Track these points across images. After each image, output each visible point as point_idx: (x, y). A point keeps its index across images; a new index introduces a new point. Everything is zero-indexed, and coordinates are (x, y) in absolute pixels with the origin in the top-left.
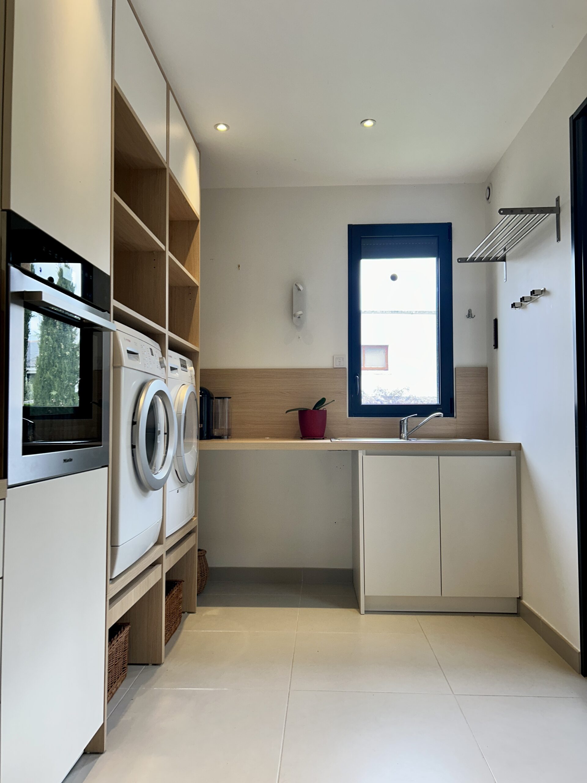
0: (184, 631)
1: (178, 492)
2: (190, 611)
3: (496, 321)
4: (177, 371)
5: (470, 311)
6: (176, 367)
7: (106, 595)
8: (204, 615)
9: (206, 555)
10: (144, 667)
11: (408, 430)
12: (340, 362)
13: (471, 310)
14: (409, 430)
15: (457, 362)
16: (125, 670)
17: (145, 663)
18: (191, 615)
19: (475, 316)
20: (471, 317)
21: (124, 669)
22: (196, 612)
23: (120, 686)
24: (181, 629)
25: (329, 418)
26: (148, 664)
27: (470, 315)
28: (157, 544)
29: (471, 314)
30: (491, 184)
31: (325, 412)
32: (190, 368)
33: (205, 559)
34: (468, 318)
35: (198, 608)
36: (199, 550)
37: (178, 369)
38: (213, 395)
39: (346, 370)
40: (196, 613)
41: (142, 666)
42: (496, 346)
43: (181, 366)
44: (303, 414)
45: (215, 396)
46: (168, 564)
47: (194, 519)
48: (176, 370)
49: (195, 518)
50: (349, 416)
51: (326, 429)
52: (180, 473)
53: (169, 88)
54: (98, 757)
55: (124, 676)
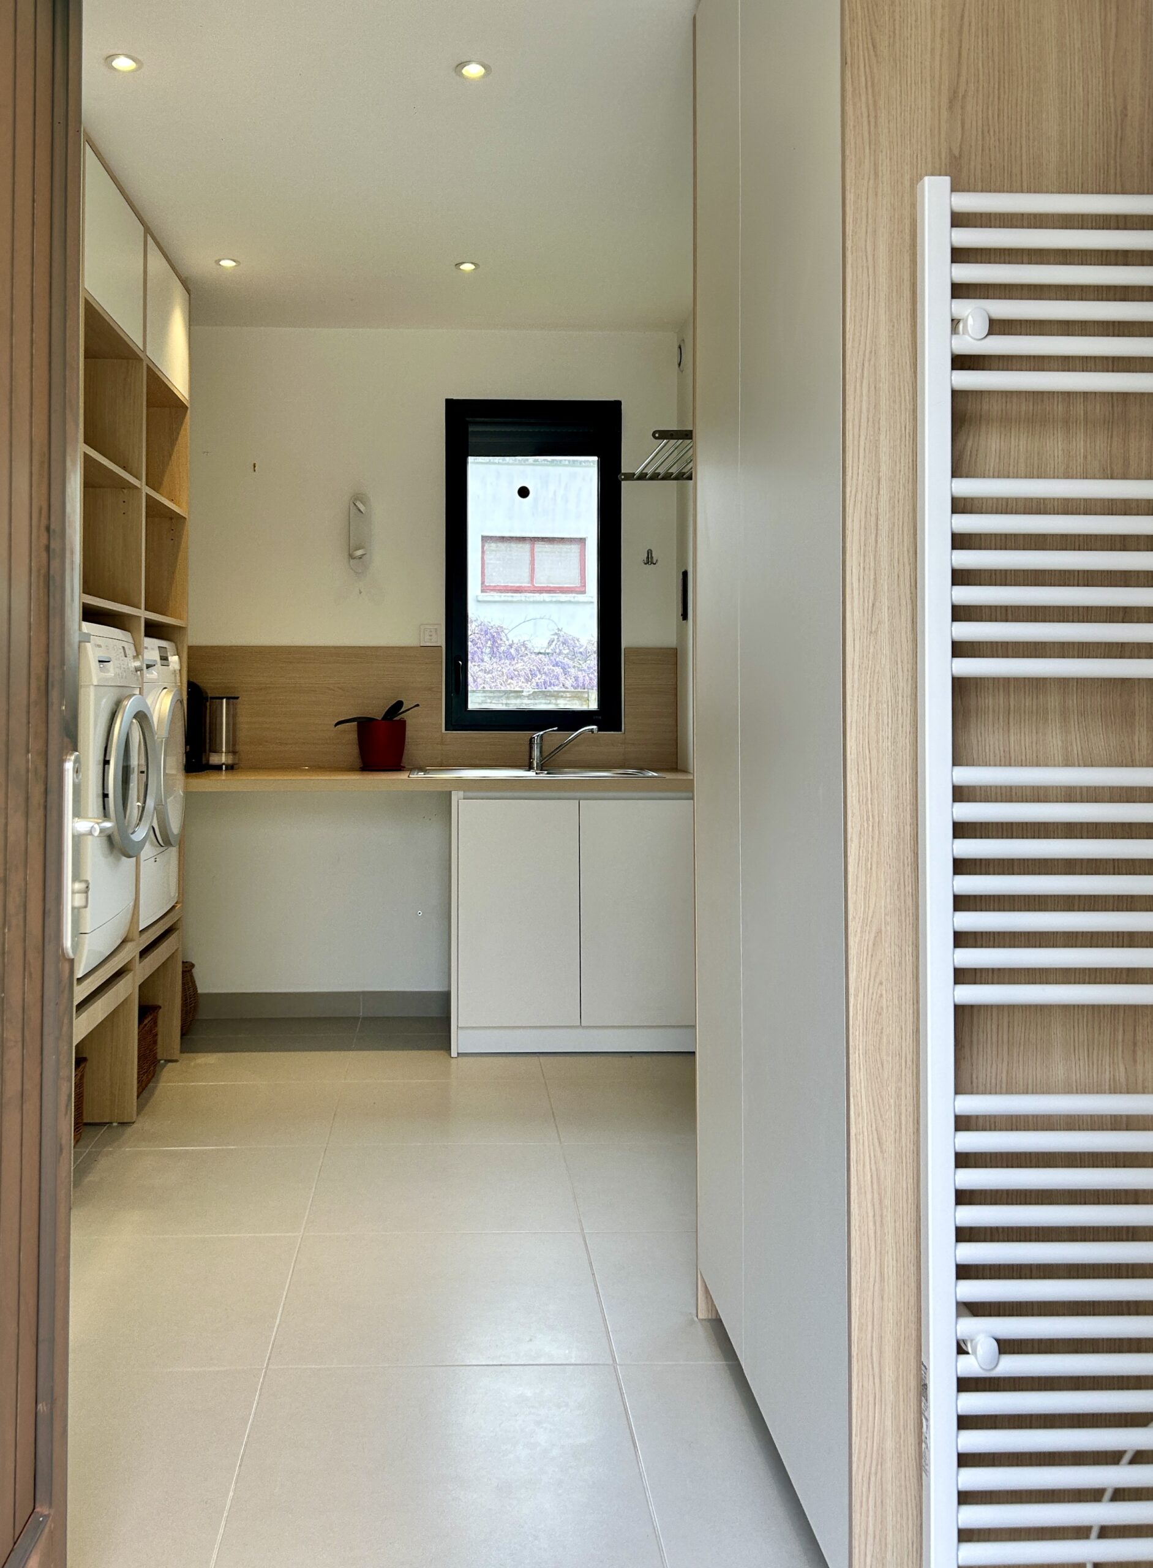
0: (161, 1085)
1: (156, 862)
2: (170, 1059)
3: (685, 574)
4: (156, 668)
5: (650, 552)
6: (154, 662)
8: (192, 1064)
9: (193, 970)
10: (107, 1126)
11: (543, 754)
12: (431, 636)
13: (651, 550)
14: (545, 754)
15: (628, 639)
17: (108, 1121)
18: (170, 1064)
19: (657, 561)
20: (652, 563)
22: (180, 1060)
24: (157, 1082)
25: (410, 732)
26: (111, 1124)
27: (649, 560)
28: (127, 939)
29: (652, 557)
30: (683, 340)
31: (403, 723)
32: (174, 659)
33: (192, 976)
34: (645, 564)
35: (182, 1056)
36: (183, 962)
37: (156, 665)
38: (206, 693)
39: (442, 650)
40: (180, 1063)
41: (100, 1126)
42: (685, 616)
43: (161, 659)
44: (364, 726)
45: (210, 695)
46: (142, 971)
48: (154, 667)
49: (178, 907)
50: (446, 730)
51: (405, 752)
52: (160, 832)
53: (148, 231)
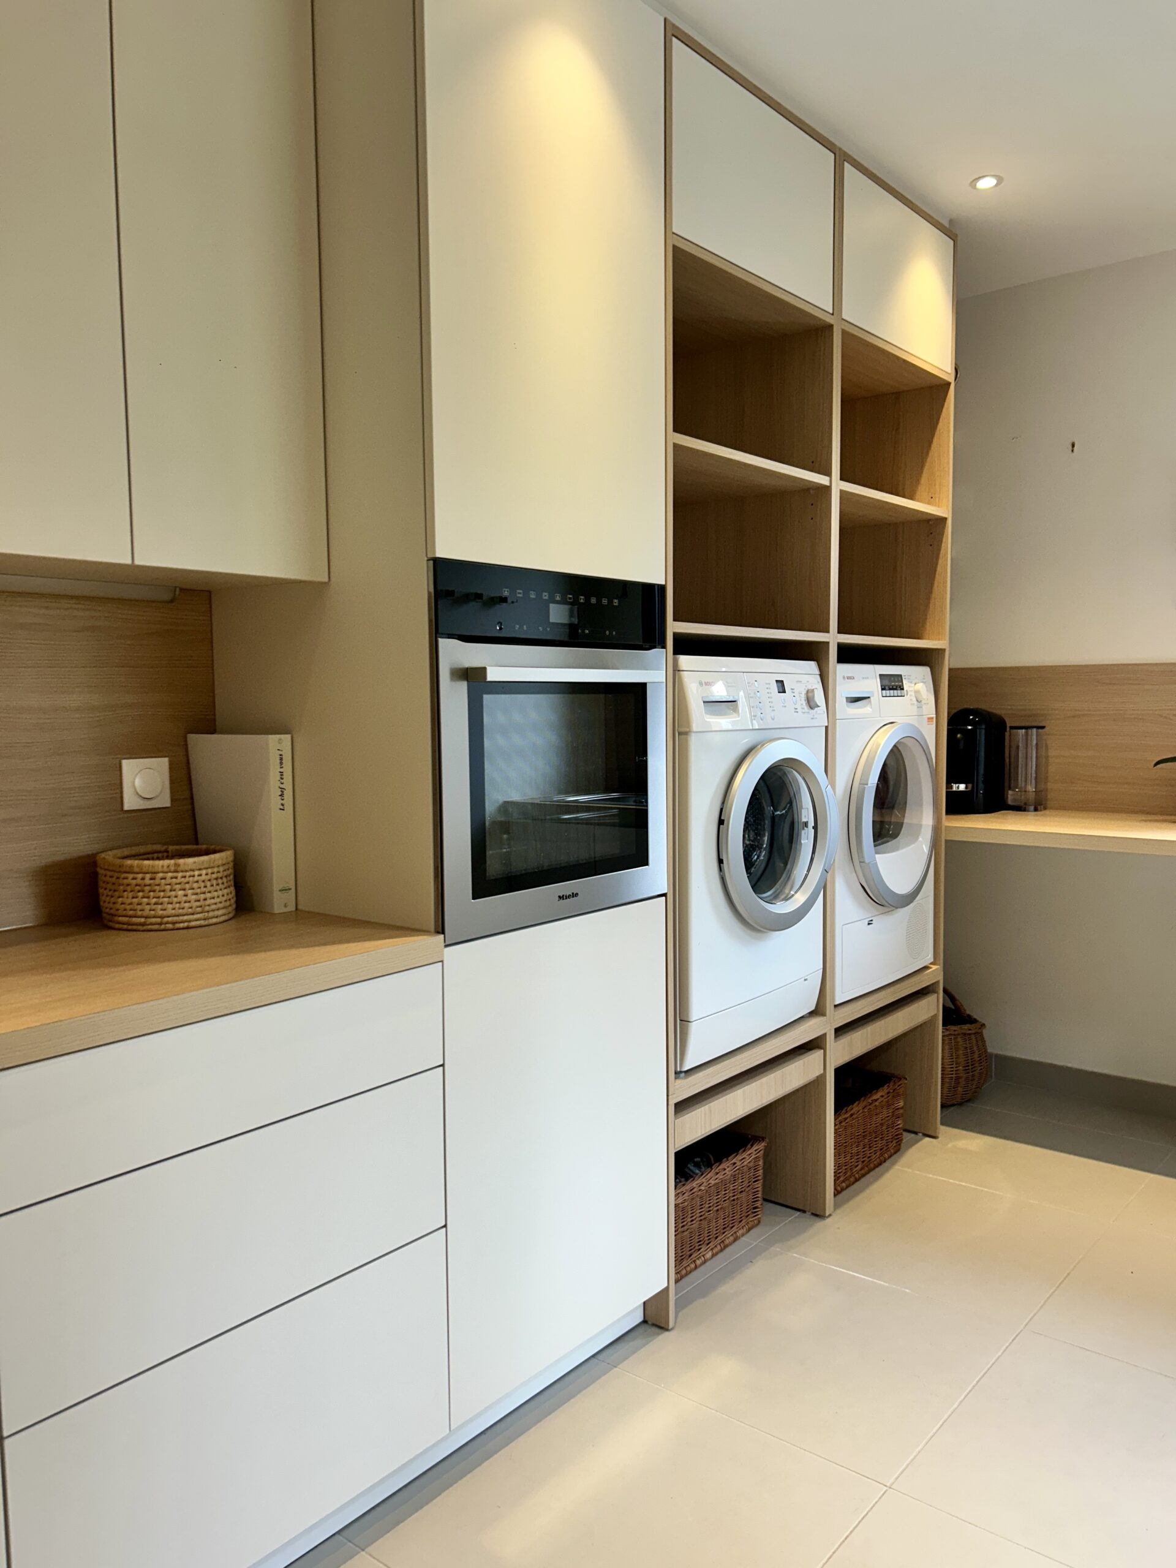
0: (897, 1167)
1: (869, 924)
2: (927, 1133)
4: (870, 702)
6: (868, 696)
7: (668, 1096)
8: (950, 1145)
10: (798, 1213)
16: (758, 1211)
17: (801, 1207)
18: (927, 1139)
21: (755, 1210)
22: (940, 1136)
23: (743, 1235)
26: (804, 1212)
28: (812, 1014)
32: (919, 688)
35: (944, 1131)
37: (872, 698)
40: (940, 1139)
41: (792, 1211)
43: (884, 689)
46: (845, 1050)
47: (931, 968)
48: (869, 699)
49: (934, 967)
52: (870, 890)
54: (658, 1334)
55: (756, 1222)
